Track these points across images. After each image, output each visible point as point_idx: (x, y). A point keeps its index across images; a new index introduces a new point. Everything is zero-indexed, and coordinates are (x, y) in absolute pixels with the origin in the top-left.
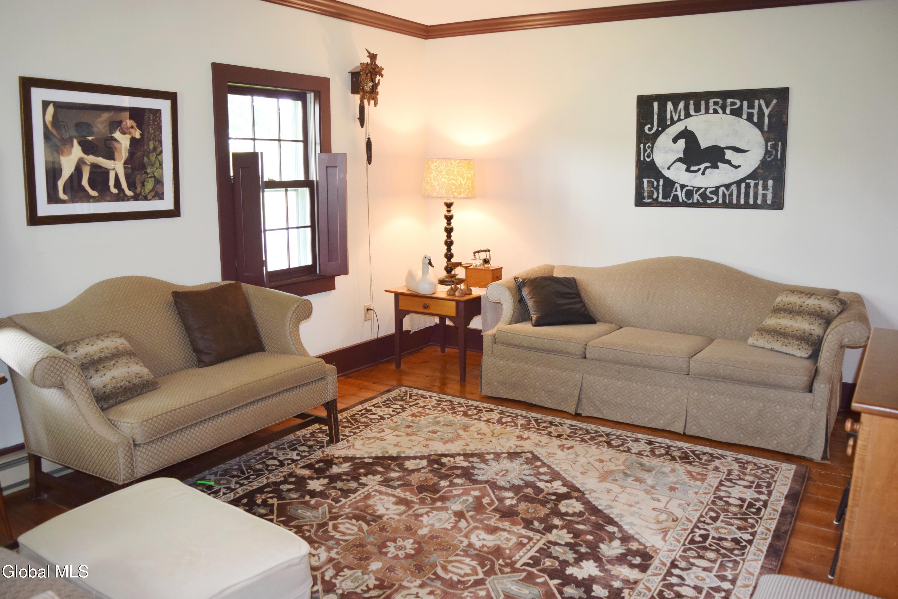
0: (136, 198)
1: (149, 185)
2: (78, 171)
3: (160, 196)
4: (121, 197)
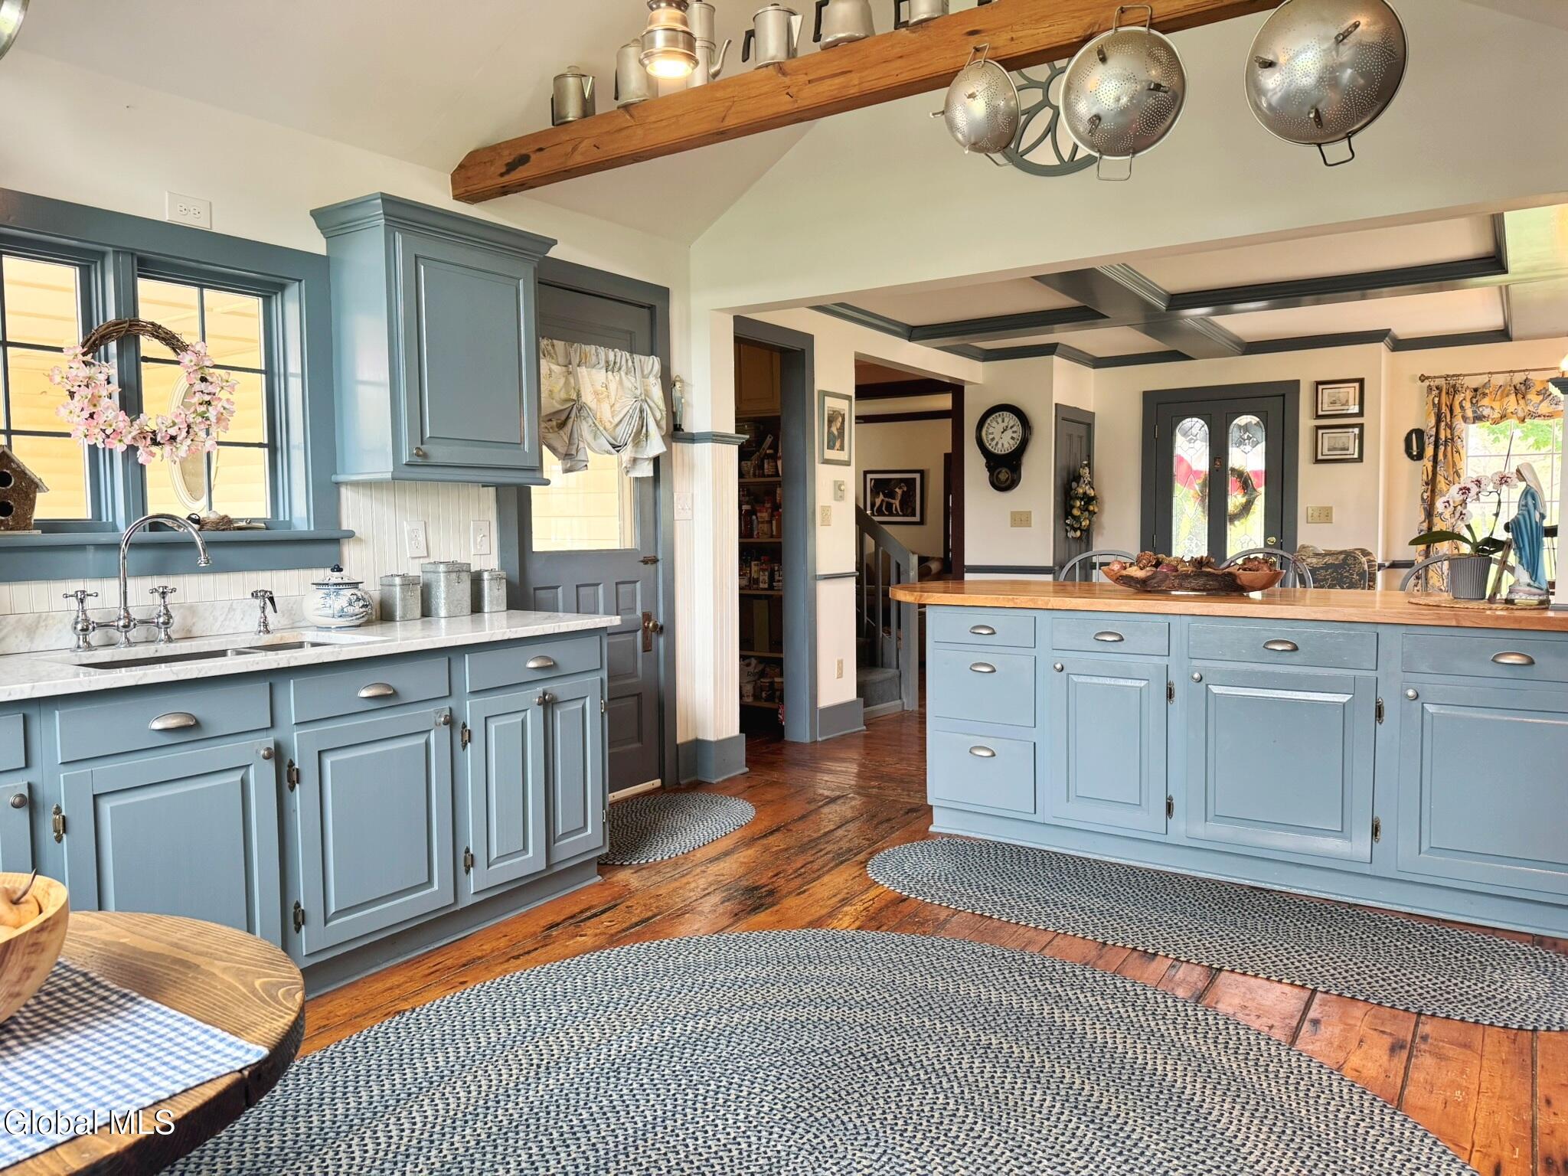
0: (904, 515)
1: (909, 511)
2: (881, 505)
3: (914, 515)
4: (897, 515)
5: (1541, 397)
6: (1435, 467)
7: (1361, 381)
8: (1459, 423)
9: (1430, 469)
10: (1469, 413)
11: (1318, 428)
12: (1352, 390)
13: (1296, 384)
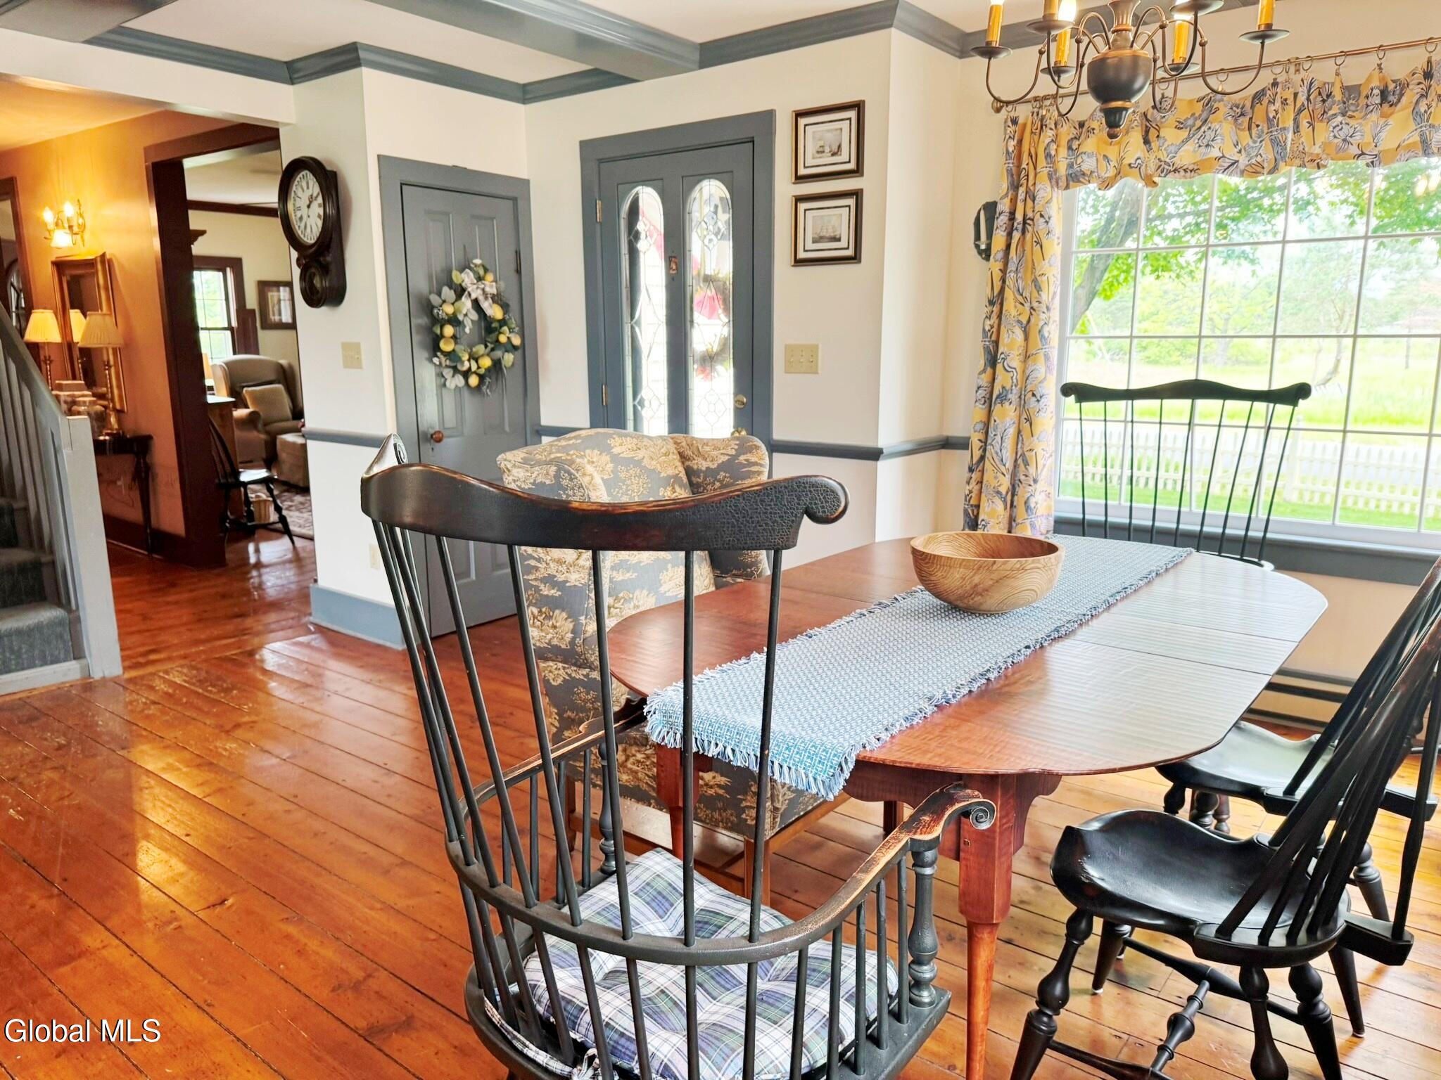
5: (1184, 134)
6: (1004, 271)
7: (858, 106)
8: (1044, 189)
9: (997, 276)
10: (1062, 169)
11: (799, 199)
12: (843, 127)
13: (766, 119)
